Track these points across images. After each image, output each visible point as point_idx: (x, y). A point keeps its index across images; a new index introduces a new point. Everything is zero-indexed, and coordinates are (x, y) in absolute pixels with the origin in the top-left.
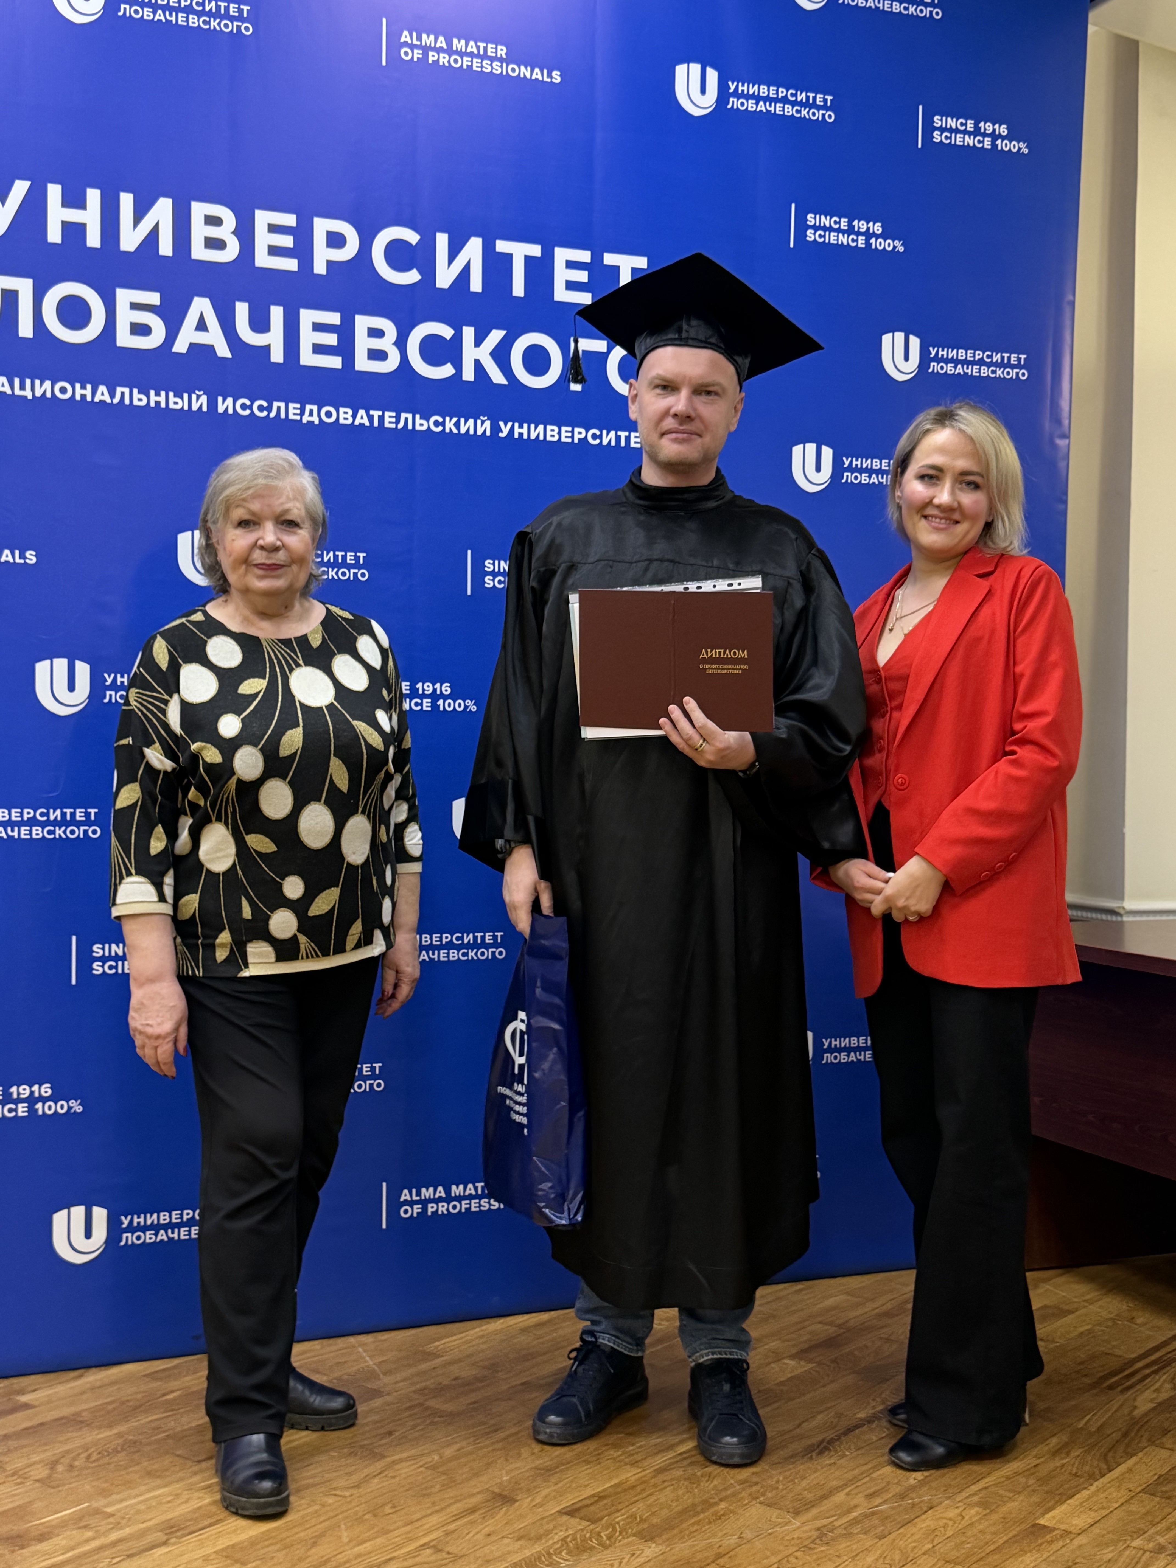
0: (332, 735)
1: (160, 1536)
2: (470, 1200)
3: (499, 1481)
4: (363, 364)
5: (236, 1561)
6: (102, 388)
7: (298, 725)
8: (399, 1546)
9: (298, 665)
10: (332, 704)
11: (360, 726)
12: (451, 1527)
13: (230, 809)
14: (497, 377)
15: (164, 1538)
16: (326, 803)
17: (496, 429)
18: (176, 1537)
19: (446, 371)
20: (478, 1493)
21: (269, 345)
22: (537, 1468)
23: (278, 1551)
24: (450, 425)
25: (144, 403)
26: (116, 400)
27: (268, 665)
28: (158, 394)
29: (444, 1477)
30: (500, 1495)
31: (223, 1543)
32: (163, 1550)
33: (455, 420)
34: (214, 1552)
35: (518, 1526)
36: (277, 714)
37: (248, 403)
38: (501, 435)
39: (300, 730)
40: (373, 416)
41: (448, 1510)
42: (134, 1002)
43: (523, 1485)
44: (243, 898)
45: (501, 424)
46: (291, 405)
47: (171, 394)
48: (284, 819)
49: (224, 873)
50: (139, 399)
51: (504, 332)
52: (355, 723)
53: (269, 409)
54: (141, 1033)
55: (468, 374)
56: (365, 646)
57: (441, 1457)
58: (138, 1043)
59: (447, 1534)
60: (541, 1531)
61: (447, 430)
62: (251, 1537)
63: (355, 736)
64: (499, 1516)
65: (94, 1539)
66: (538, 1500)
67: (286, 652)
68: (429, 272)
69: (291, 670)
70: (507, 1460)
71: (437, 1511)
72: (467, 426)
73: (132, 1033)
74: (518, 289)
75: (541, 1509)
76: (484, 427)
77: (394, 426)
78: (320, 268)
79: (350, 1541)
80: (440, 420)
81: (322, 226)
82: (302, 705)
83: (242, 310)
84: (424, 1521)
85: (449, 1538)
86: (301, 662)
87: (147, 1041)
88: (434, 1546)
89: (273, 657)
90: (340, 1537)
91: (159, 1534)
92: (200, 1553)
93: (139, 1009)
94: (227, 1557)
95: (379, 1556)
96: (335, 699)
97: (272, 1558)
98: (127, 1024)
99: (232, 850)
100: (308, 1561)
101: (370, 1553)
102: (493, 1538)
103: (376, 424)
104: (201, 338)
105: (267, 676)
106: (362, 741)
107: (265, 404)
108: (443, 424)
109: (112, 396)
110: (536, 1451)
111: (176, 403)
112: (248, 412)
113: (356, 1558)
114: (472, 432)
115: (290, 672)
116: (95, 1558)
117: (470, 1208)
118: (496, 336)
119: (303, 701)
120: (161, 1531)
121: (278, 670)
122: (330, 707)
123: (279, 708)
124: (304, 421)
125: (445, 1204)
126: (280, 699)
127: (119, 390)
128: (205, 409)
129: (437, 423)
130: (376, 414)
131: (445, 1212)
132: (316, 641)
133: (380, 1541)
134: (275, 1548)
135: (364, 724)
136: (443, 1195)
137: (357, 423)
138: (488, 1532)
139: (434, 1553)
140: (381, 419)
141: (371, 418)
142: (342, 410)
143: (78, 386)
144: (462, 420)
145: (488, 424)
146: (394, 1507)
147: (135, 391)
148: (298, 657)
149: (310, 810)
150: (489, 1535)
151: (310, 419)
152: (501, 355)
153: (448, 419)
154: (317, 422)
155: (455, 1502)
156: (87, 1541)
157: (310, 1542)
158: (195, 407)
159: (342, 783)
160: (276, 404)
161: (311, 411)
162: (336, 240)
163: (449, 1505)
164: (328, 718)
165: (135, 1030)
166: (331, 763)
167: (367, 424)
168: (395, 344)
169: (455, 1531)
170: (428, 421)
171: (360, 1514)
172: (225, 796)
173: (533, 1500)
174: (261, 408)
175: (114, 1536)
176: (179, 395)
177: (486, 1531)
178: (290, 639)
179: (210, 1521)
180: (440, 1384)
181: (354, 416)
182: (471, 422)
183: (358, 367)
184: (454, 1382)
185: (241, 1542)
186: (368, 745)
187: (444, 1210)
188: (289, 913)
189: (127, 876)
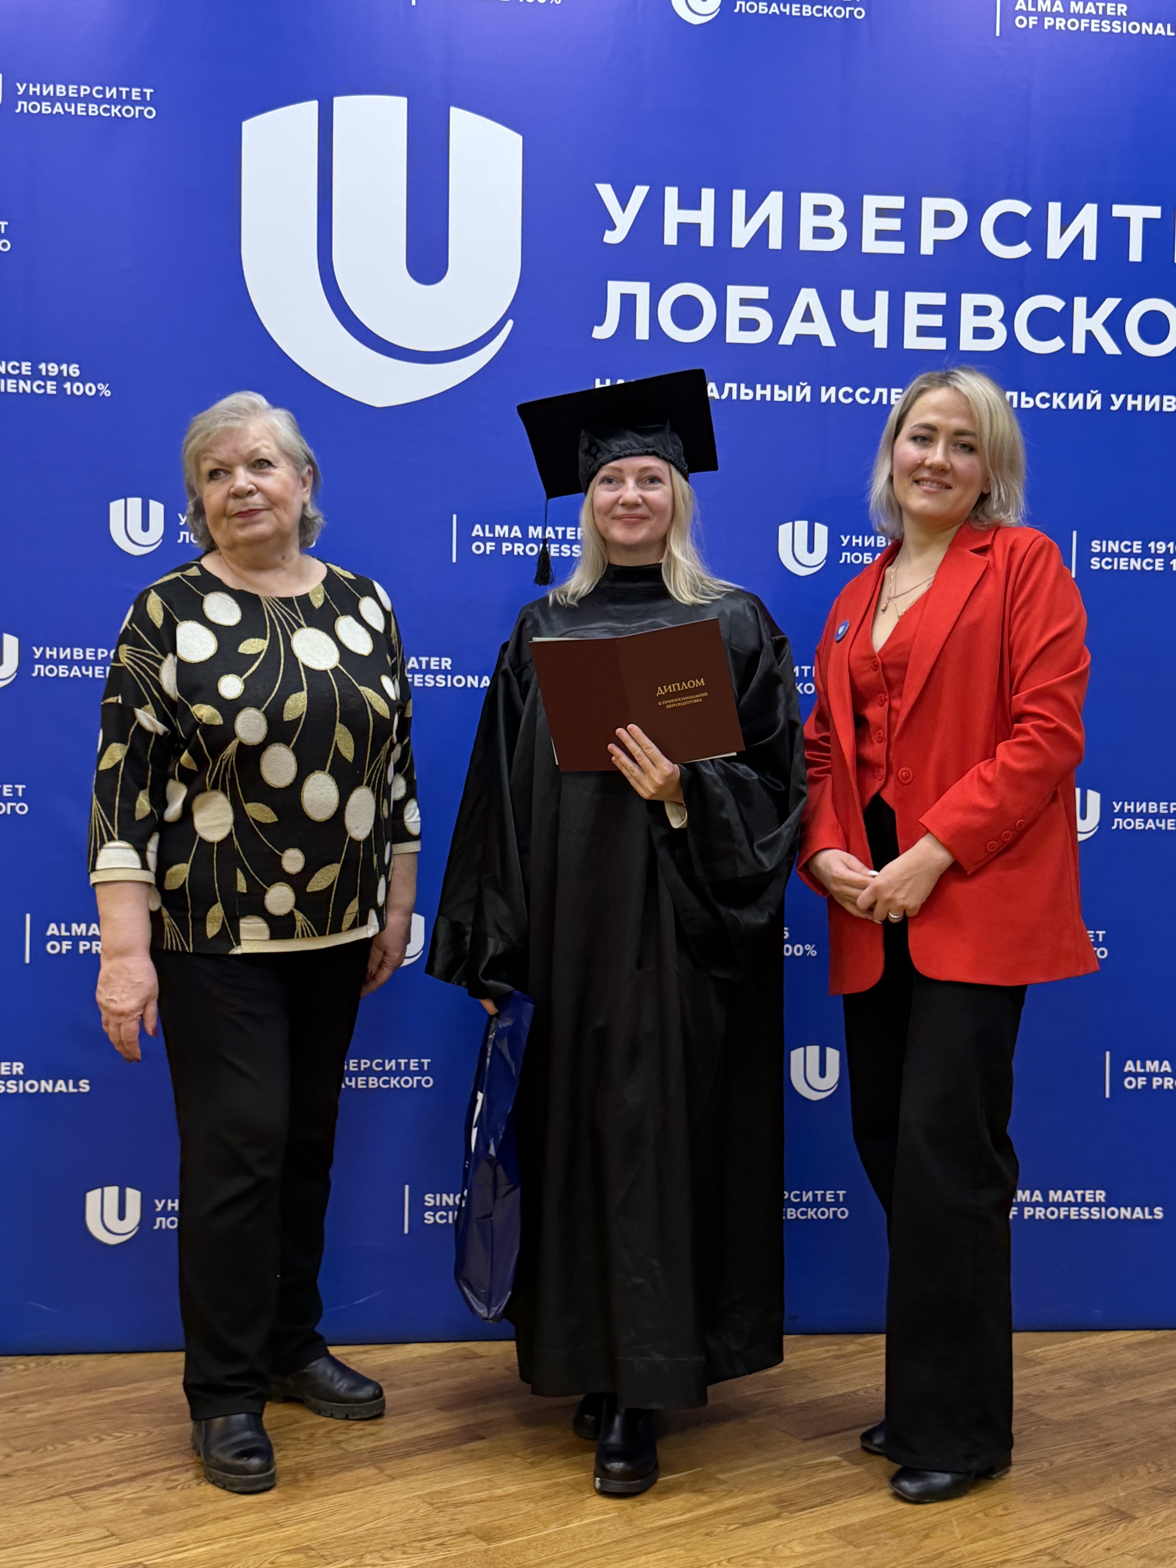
0: (337, 698)
1: (773, 1509)
2: (1069, 1207)
3: (1114, 1496)
5: (850, 1543)
7: (303, 689)
8: (1014, 1549)
9: (300, 626)
10: (337, 667)
11: (367, 692)
12: (1068, 1536)
13: (228, 777)
14: (1110, 347)
15: (777, 1511)
16: (330, 772)
18: (788, 1512)
20: (1094, 1505)
21: (873, 331)
22: (1155, 1488)
23: (890, 1538)
24: (1057, 400)
25: (751, 397)
27: (268, 625)
29: (1055, 1486)
30: (1118, 1510)
31: (835, 1523)
32: (776, 1523)
34: (827, 1531)
35: (1138, 1544)
36: (281, 675)
37: (850, 390)
38: (1113, 408)
39: (304, 694)
41: (1063, 1519)
42: (103, 975)
43: (1140, 1503)
44: (238, 871)
48: (287, 787)
49: (219, 843)
50: (746, 394)
51: (1119, 300)
52: (361, 688)
53: (871, 396)
54: (105, 1008)
56: (367, 607)
57: (1051, 1465)
58: (104, 1019)
59: (1064, 1543)
60: (1165, 1552)
61: (1055, 406)
62: (862, 1521)
63: (362, 702)
64: (1118, 1531)
65: (710, 1503)
66: (1159, 1520)
67: (286, 611)
68: (1040, 243)
69: (293, 631)
70: (1122, 1477)
71: (1051, 1519)
73: (99, 1008)
74: (1135, 254)
75: (1162, 1530)
76: (1095, 401)
78: (927, 248)
79: (963, 1538)
81: (930, 206)
82: (306, 667)
83: (847, 297)
84: (1039, 1527)
85: (1066, 1547)
86: (303, 623)
87: (110, 1017)
88: (1050, 1554)
89: (274, 617)
90: (952, 1533)
91: (771, 1506)
92: (814, 1530)
93: (106, 983)
94: (840, 1538)
95: (993, 1557)
96: (340, 662)
97: (885, 1544)
99: (229, 817)
100: (920, 1552)
101: (984, 1552)
102: (1113, 1553)
104: (807, 329)
105: (268, 636)
106: (368, 707)
109: (721, 392)
110: (1152, 1470)
111: (781, 395)
113: (970, 1556)
114: (1081, 407)
116: (713, 1521)
117: (1069, 1216)
118: (1110, 304)
119: (306, 663)
120: (773, 1503)
121: (279, 630)
122: (335, 670)
123: (281, 670)
125: (1043, 1209)
126: (283, 659)
127: (727, 386)
128: (808, 399)
131: (1043, 1217)
132: (318, 602)
133: (993, 1541)
134: (889, 1534)
135: (370, 690)
136: (1040, 1199)
138: (1106, 1546)
139: (1053, 1560)
145: (1098, 398)
146: (1006, 1509)
148: (299, 617)
149: (314, 780)
150: (1108, 1549)
152: (1115, 324)
153: (1055, 395)
155: (1070, 1512)
156: (703, 1505)
157: (923, 1533)
158: (799, 398)
159: (349, 754)
162: (944, 219)
163: (1063, 1515)
164: (333, 681)
165: (101, 1005)
166: (337, 730)
168: (1002, 320)
169: (1072, 1541)
170: (1034, 398)
171: (972, 1512)
172: (224, 763)
173: (1153, 1519)
174: (863, 396)
175: (728, 1503)
177: (1106, 1544)
178: (291, 599)
179: (818, 1500)
180: (1043, 1391)
184: (1057, 1391)
185: (852, 1525)
186: (374, 711)
187: (1042, 1214)
188: (286, 888)
189: (109, 840)
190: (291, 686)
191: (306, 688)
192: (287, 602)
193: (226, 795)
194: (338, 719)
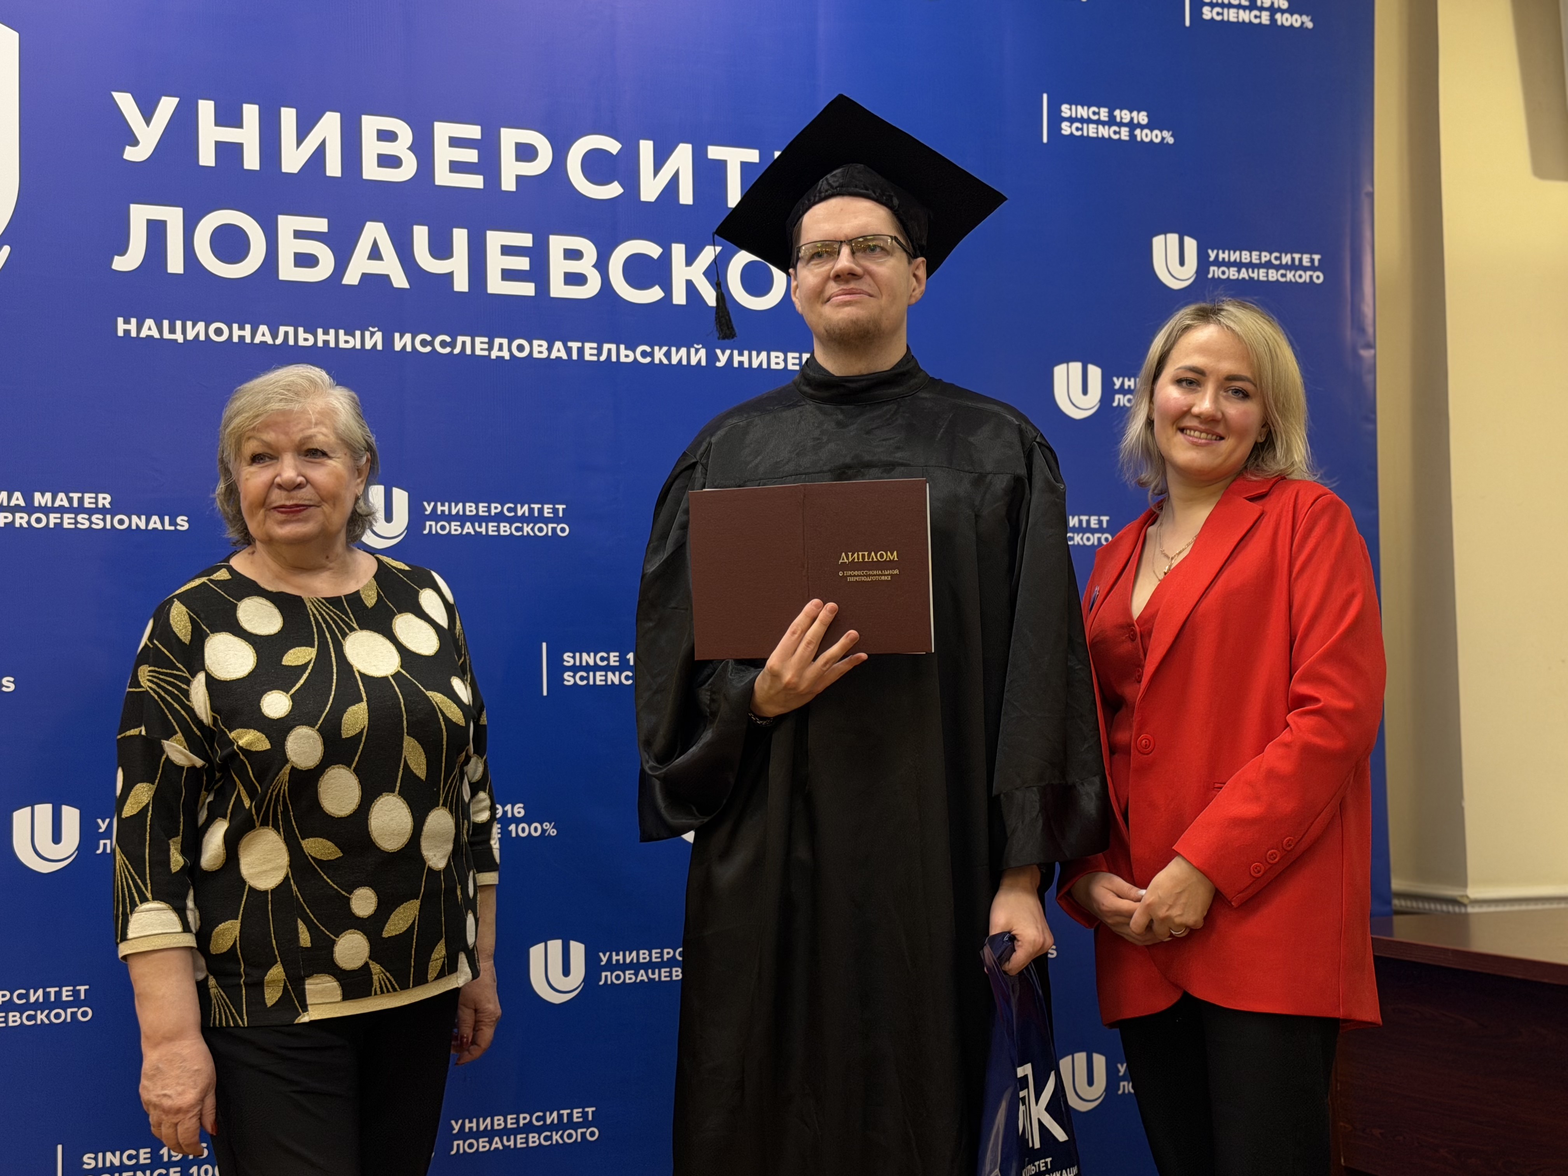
0: (403, 709)
4: (558, 289)
6: (263, 328)
7: (362, 700)
9: (352, 629)
10: (399, 672)
11: (437, 697)
13: (280, 809)
16: (400, 794)
17: (712, 358)
19: (654, 294)
24: (659, 355)
25: (311, 342)
26: (279, 341)
27: (315, 630)
28: (326, 333)
33: (665, 349)
36: (334, 688)
37: (429, 338)
38: (718, 364)
39: (364, 705)
40: (571, 348)
42: (146, 1066)
44: (299, 921)
45: (718, 352)
46: (478, 340)
47: (341, 332)
48: (350, 816)
49: (272, 891)
50: (305, 339)
52: (429, 694)
53: (453, 345)
54: (156, 1106)
55: (679, 297)
56: (429, 600)
58: (153, 1119)
63: (432, 710)
67: (335, 613)
69: (344, 635)
72: (679, 356)
73: (145, 1107)
77: (595, 358)
80: (648, 349)
82: (362, 675)
86: (355, 626)
87: (164, 1117)
89: (321, 620)
93: (154, 1075)
96: (402, 667)
98: (138, 1096)
99: (284, 859)
103: (575, 357)
104: (375, 268)
105: (316, 643)
106: (440, 715)
107: (448, 339)
108: (652, 354)
109: (274, 336)
112: (428, 349)
115: (344, 639)
119: (363, 671)
121: (328, 636)
122: (397, 676)
123: (335, 681)
124: (493, 356)
126: (335, 670)
127: (282, 329)
129: (644, 354)
130: (575, 345)
132: (370, 600)
135: (439, 695)
137: (553, 356)
140: (581, 351)
141: (569, 350)
142: (536, 343)
143: (235, 326)
144: (674, 349)
147: (301, 330)
148: (351, 620)
149: (383, 804)
151: (500, 354)
154: (507, 357)
159: (420, 770)
160: (460, 339)
161: (501, 345)
164: (397, 689)
165: (149, 1103)
166: (405, 744)
167: (565, 357)
168: (595, 266)
170: (634, 352)
172: (274, 794)
174: (443, 344)
176: (350, 333)
178: (340, 598)
181: (550, 349)
182: (683, 351)
183: (553, 294)
186: (447, 719)
188: (359, 936)
189: (141, 902)
190: (348, 697)
191: (365, 699)
192: (335, 602)
193: (279, 832)
194: (405, 730)
